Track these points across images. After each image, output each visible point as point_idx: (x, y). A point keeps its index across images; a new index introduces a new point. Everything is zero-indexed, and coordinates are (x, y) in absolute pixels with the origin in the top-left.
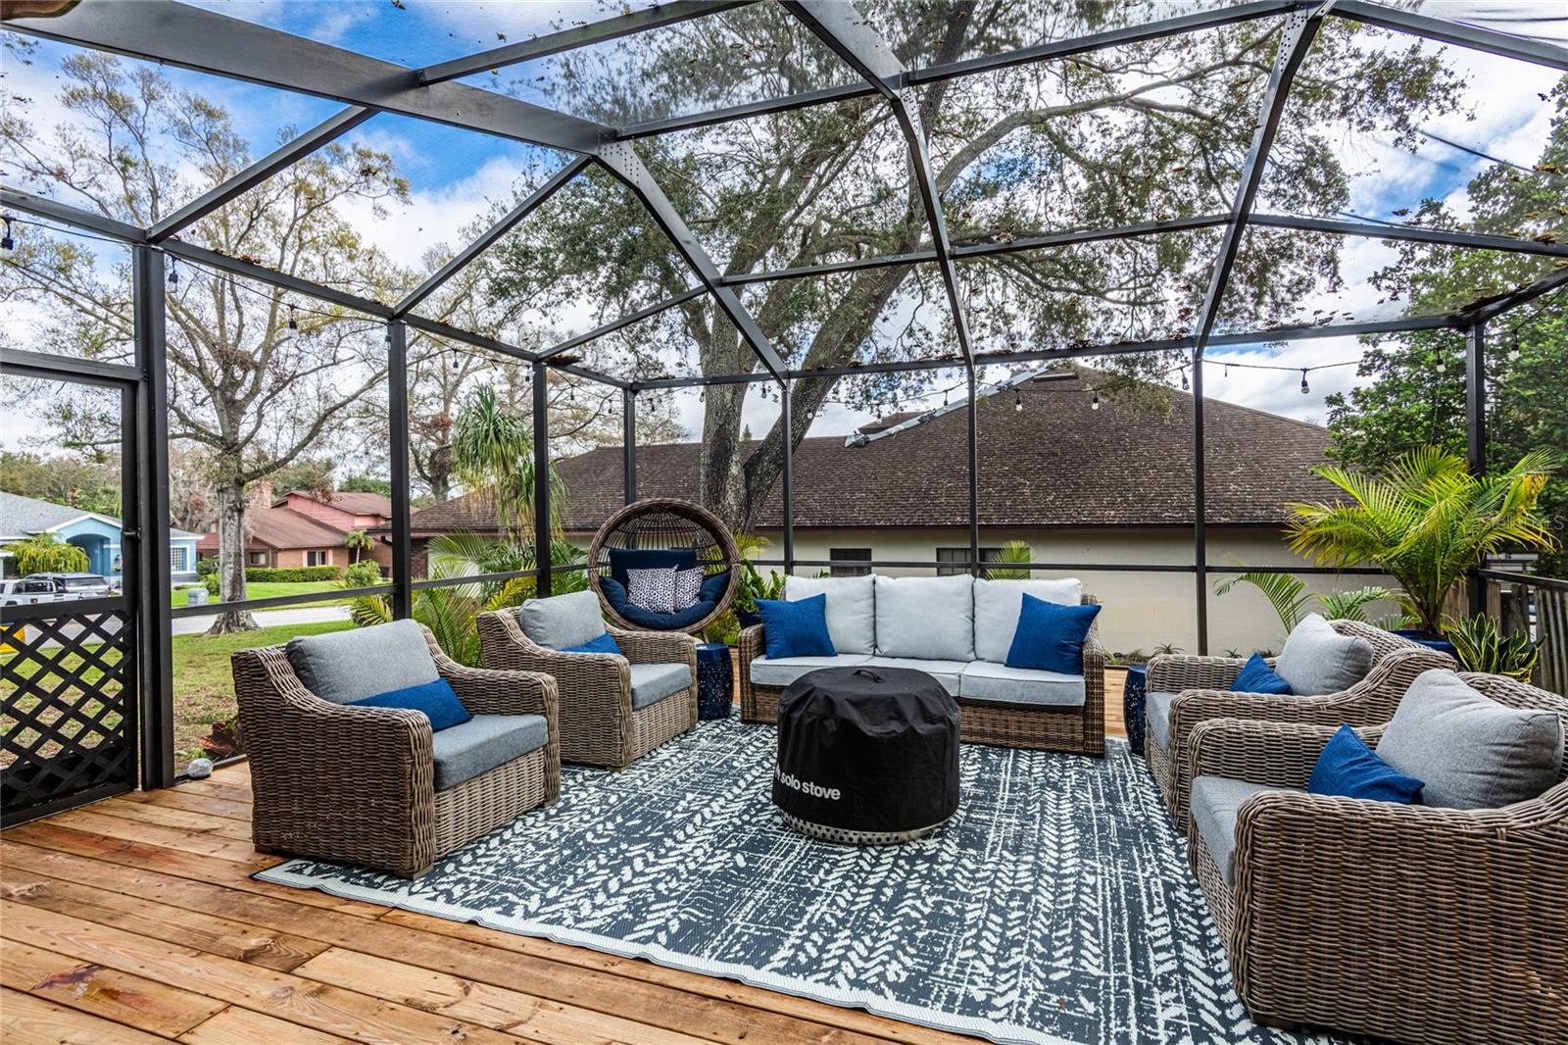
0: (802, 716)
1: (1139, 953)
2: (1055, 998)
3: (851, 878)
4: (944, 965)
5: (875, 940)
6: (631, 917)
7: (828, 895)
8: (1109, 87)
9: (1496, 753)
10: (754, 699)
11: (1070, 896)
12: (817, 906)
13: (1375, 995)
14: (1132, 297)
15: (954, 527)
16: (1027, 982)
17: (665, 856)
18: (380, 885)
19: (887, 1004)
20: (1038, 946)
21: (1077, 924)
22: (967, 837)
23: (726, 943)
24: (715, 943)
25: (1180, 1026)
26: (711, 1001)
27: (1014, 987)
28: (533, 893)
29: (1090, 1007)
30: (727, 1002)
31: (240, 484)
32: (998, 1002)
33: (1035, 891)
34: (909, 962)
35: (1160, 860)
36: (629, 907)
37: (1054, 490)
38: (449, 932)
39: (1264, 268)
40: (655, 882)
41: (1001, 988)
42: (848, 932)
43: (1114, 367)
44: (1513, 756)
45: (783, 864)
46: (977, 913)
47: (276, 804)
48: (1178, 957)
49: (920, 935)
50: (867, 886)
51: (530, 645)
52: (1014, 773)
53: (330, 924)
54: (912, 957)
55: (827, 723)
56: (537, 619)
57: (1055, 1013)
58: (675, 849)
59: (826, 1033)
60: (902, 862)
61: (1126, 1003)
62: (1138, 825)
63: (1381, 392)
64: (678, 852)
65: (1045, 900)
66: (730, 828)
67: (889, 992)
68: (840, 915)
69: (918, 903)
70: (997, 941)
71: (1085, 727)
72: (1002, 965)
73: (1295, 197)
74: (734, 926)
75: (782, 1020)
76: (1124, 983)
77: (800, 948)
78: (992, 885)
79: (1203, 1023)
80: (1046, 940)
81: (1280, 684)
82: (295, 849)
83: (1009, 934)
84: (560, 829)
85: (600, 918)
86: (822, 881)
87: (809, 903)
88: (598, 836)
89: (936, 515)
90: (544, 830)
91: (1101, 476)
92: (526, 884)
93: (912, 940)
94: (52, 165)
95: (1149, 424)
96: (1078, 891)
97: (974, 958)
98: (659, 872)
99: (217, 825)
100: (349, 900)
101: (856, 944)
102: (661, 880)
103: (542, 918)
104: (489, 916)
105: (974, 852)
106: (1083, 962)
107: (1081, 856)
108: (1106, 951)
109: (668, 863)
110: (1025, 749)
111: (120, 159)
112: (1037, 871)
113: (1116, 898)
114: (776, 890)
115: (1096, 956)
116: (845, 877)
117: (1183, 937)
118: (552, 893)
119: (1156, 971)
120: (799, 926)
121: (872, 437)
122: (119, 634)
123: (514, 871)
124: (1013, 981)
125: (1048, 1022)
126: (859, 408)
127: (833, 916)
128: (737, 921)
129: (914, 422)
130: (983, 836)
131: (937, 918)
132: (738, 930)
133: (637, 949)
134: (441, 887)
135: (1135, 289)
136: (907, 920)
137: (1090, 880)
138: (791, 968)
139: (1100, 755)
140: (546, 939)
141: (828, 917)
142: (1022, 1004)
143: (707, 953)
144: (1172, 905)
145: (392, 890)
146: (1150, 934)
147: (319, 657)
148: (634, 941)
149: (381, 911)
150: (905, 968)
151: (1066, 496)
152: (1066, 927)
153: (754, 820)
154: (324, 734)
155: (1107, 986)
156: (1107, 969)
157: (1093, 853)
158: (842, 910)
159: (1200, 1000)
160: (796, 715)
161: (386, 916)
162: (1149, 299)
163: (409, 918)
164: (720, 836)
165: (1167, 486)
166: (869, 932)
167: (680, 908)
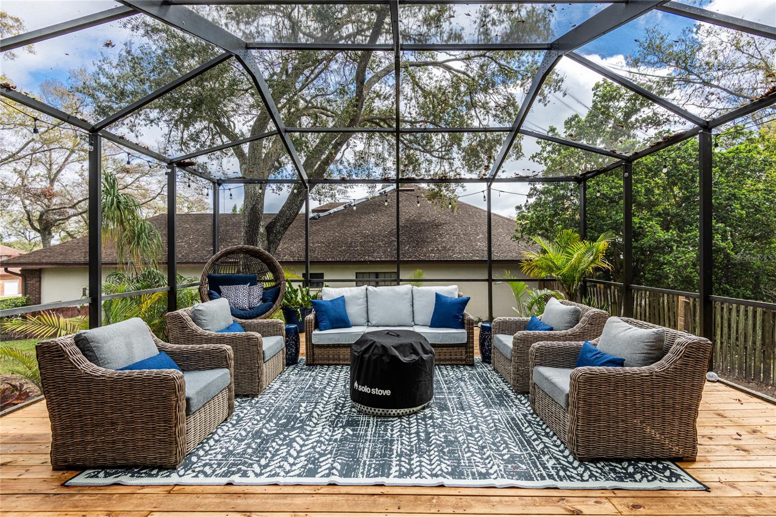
0: (370, 356)
1: (529, 443)
2: (510, 466)
3: (403, 431)
4: (462, 461)
5: (429, 456)
6: (312, 466)
7: (398, 440)
8: (432, 57)
9: (647, 345)
10: (313, 352)
11: (492, 425)
12: (396, 446)
13: (617, 442)
14: (440, 155)
15: (365, 261)
16: (496, 461)
17: (310, 435)
18: (157, 475)
19: (449, 481)
20: (492, 446)
21: (501, 436)
22: (440, 407)
23: (366, 469)
24: (361, 471)
25: (557, 468)
26: (376, 496)
27: (493, 465)
28: (253, 464)
29: (524, 467)
30: (382, 495)
32: (491, 471)
33: (478, 425)
34: (449, 463)
35: (515, 405)
36: (308, 461)
38: (218, 491)
39: (491, 148)
40: (314, 448)
41: (489, 466)
42: (416, 455)
43: (433, 187)
44: (652, 346)
45: (370, 429)
46: (462, 437)
47: (72, 437)
48: (542, 442)
49: (446, 450)
50: (412, 434)
51: (200, 330)
52: (443, 376)
53: (139, 501)
54: (448, 460)
55: (384, 358)
56: (202, 315)
57: (513, 472)
58: (313, 431)
59: (433, 499)
60: (420, 421)
61: (535, 462)
62: (500, 392)
63: (536, 205)
64: (316, 432)
65: (483, 427)
66: (334, 417)
67: (448, 476)
68: (409, 448)
69: (437, 437)
70: (477, 447)
71: (466, 352)
72: (484, 457)
73: (502, 118)
74: (365, 462)
75: (412, 497)
76: (530, 456)
77: (400, 465)
78: (460, 425)
79: (564, 465)
80: (494, 444)
81: (548, 327)
82: (87, 463)
83: (480, 443)
84: (245, 430)
85: (297, 470)
86: (392, 435)
87: (392, 445)
88: (270, 430)
90: (236, 431)
92: (247, 460)
93: (444, 453)
96: (493, 422)
97: (472, 456)
98: (312, 443)
99: (9, 460)
100: (143, 486)
101: (422, 459)
102: (316, 446)
103: (267, 475)
104: (236, 479)
105: (446, 412)
106: (512, 450)
107: (487, 408)
108: (517, 444)
109: (314, 437)
110: (442, 365)
112: (474, 416)
113: (509, 423)
114: (373, 442)
115: (515, 447)
116: (401, 431)
117: (540, 434)
118: (263, 462)
119: (538, 448)
120: (394, 456)
121: (321, 214)
123: (234, 455)
124: (492, 462)
125: (513, 476)
127: (406, 449)
128: (365, 458)
129: (342, 208)
130: (446, 405)
131: (448, 443)
132: (368, 463)
133: (326, 480)
134: (197, 470)
135: (442, 151)
136: (438, 446)
137: (496, 417)
138: (402, 475)
139: (472, 365)
140: (276, 485)
141: (403, 450)
142: (500, 470)
143: (360, 475)
144: (529, 422)
145: (167, 476)
146: (528, 435)
147: (98, 342)
148: (321, 477)
149: (168, 488)
150: (448, 465)
151: (414, 247)
152: (498, 437)
153: (343, 412)
154: (112, 389)
155: (525, 458)
156: (521, 451)
157: (491, 406)
158: (408, 446)
159: (558, 457)
160: (367, 356)
161: (171, 490)
162: (447, 157)
163: (188, 489)
164: (331, 421)
165: (454, 242)
166: (425, 453)
167: (334, 458)
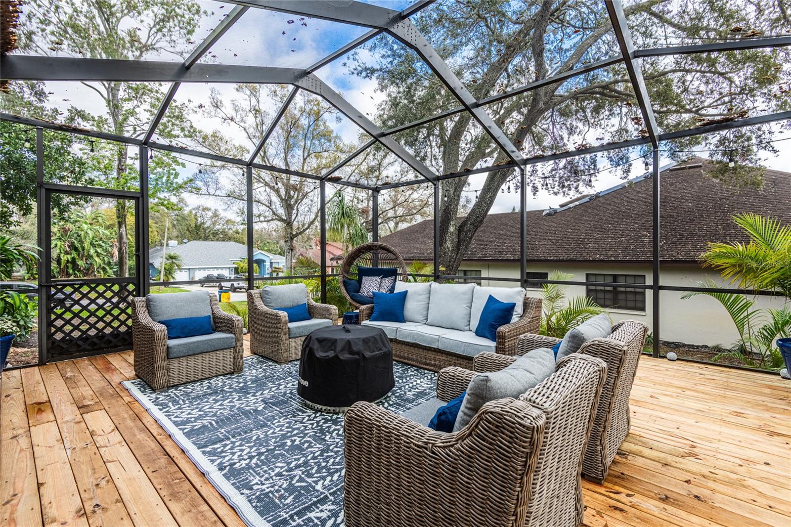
15: (594, 261)
31: (292, 239)
37: (666, 239)
51: (261, 306)
56: (267, 294)
89: (585, 254)
91: (701, 229)
94: (229, 116)
95: (746, 195)
111: (254, 109)
121: (559, 210)
122: (133, 291)
126: (556, 194)
129: (587, 199)
151: (672, 243)
